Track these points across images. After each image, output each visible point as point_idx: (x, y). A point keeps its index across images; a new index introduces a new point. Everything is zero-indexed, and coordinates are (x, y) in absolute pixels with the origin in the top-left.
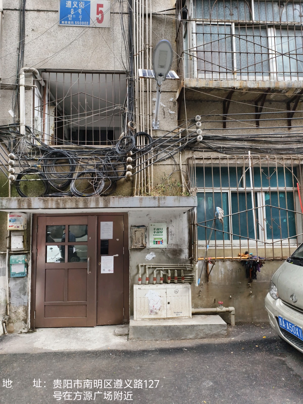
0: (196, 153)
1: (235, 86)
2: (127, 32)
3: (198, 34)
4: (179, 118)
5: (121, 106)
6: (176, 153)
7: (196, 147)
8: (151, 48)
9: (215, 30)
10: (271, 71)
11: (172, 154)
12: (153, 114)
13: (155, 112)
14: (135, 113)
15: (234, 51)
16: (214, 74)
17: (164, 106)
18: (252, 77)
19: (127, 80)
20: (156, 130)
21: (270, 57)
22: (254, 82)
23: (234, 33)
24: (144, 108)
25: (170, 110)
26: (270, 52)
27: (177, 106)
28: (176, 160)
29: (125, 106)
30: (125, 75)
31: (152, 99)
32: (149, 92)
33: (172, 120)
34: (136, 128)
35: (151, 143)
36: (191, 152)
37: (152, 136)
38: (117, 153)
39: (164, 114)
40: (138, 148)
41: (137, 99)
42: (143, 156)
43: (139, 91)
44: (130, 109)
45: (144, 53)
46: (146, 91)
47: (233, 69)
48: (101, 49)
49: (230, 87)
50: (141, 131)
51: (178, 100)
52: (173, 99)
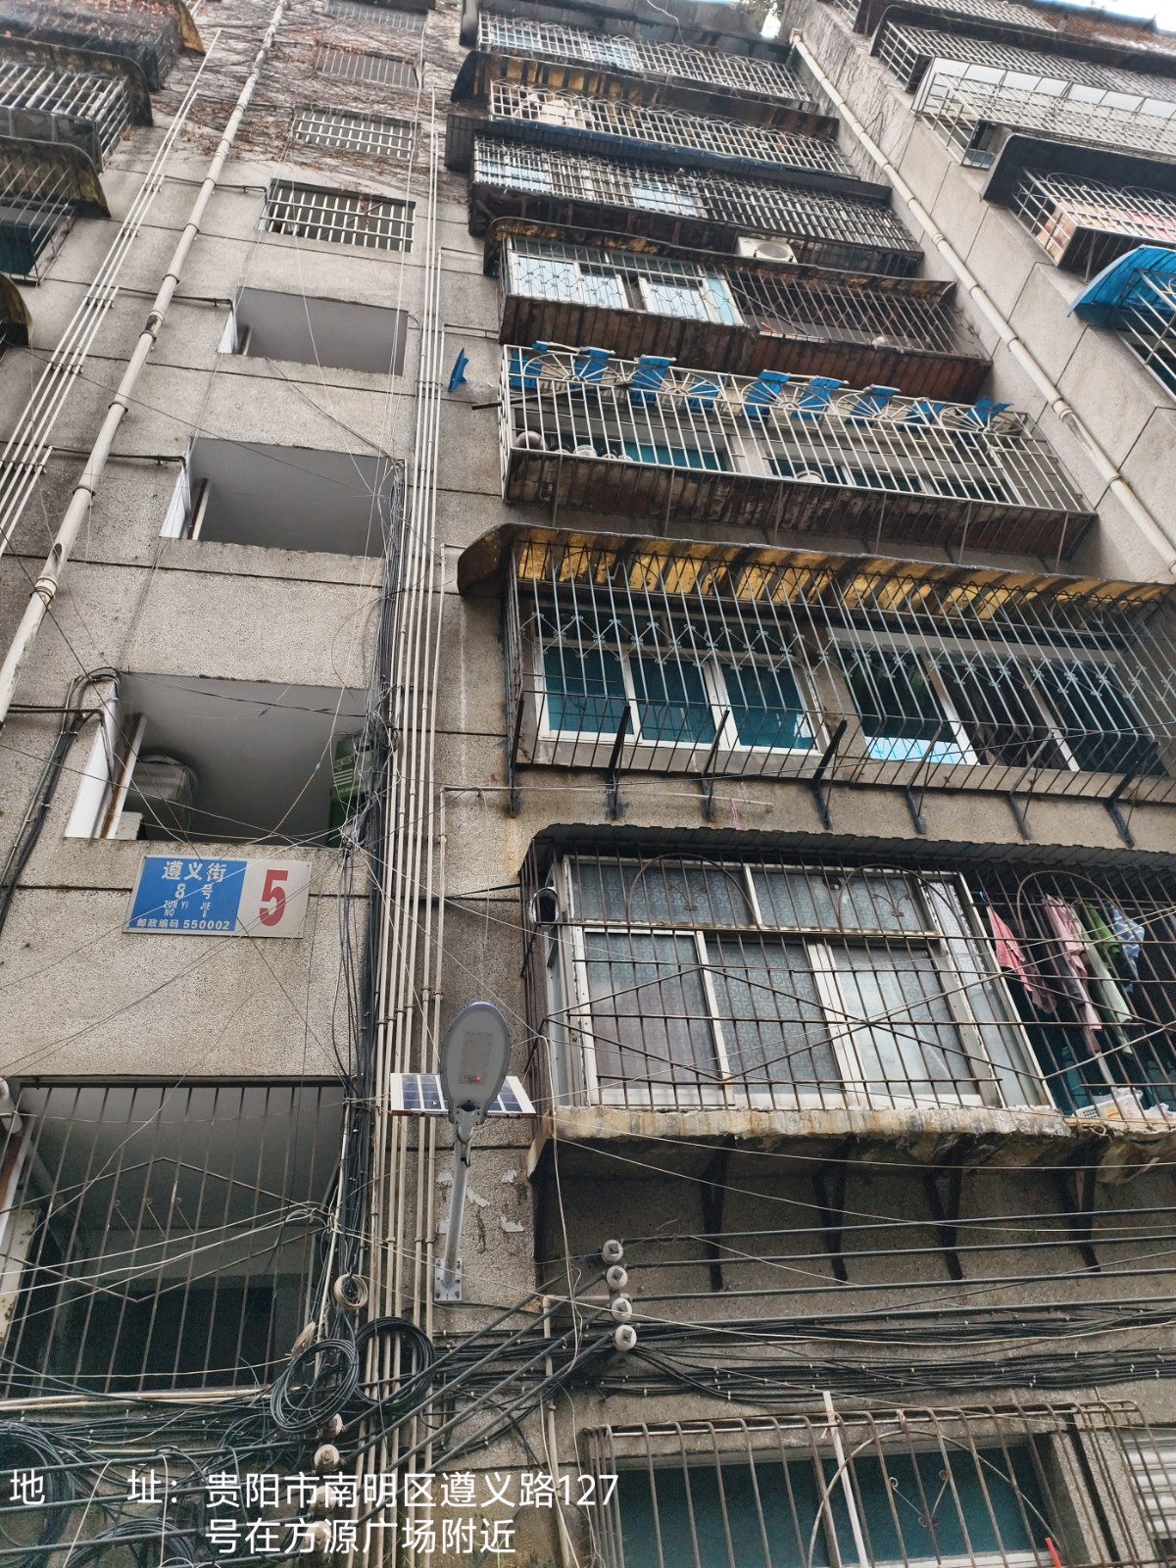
0: (615, 1402)
1: (734, 1130)
2: (360, 951)
3: (591, 964)
4: (540, 1255)
5: (313, 1206)
6: (530, 1410)
7: (615, 1373)
8: (438, 998)
9: (646, 952)
10: (846, 1077)
11: (515, 1414)
12: (437, 1237)
13: (445, 1227)
14: (366, 1237)
15: (715, 1013)
16: (656, 1090)
17: (483, 1203)
18: (785, 1099)
19: (345, 1107)
20: (450, 1304)
21: (833, 1034)
22: (797, 1115)
23: (705, 960)
24: (405, 1212)
25: (504, 1219)
26: (830, 1016)
27: (529, 1203)
28: (533, 1441)
29: (328, 1204)
30: (341, 1090)
31: (436, 1175)
32: (427, 1149)
33: (515, 1260)
34: (367, 1305)
35: (426, 1369)
36: (593, 1400)
37: (429, 1335)
38: (273, 1425)
39: (482, 1236)
40: (367, 1393)
41: (378, 1181)
42: (390, 1435)
43: (388, 1149)
44: (348, 1220)
45: (413, 1016)
46: (412, 1149)
47: (720, 1074)
48: (261, 1003)
49: (716, 1132)
50: (388, 1313)
51: (534, 1178)
52: (514, 1173)
